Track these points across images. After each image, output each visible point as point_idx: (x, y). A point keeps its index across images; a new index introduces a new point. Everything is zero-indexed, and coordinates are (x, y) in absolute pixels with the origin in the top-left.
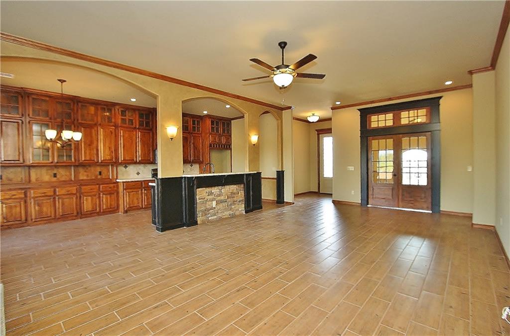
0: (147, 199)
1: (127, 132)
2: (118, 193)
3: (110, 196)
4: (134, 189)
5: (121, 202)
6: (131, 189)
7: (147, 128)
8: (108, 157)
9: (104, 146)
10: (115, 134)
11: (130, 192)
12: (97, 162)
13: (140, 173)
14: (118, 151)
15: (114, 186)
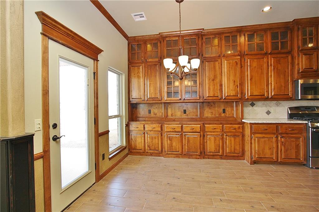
1: (255, 60)
2: (243, 136)
3: (235, 139)
4: (265, 133)
5: (247, 147)
6: (261, 133)
7: (283, 51)
8: (232, 93)
9: (228, 79)
10: (241, 65)
11: (260, 138)
12: (220, 99)
13: (270, 113)
14: (244, 85)
15: (239, 127)
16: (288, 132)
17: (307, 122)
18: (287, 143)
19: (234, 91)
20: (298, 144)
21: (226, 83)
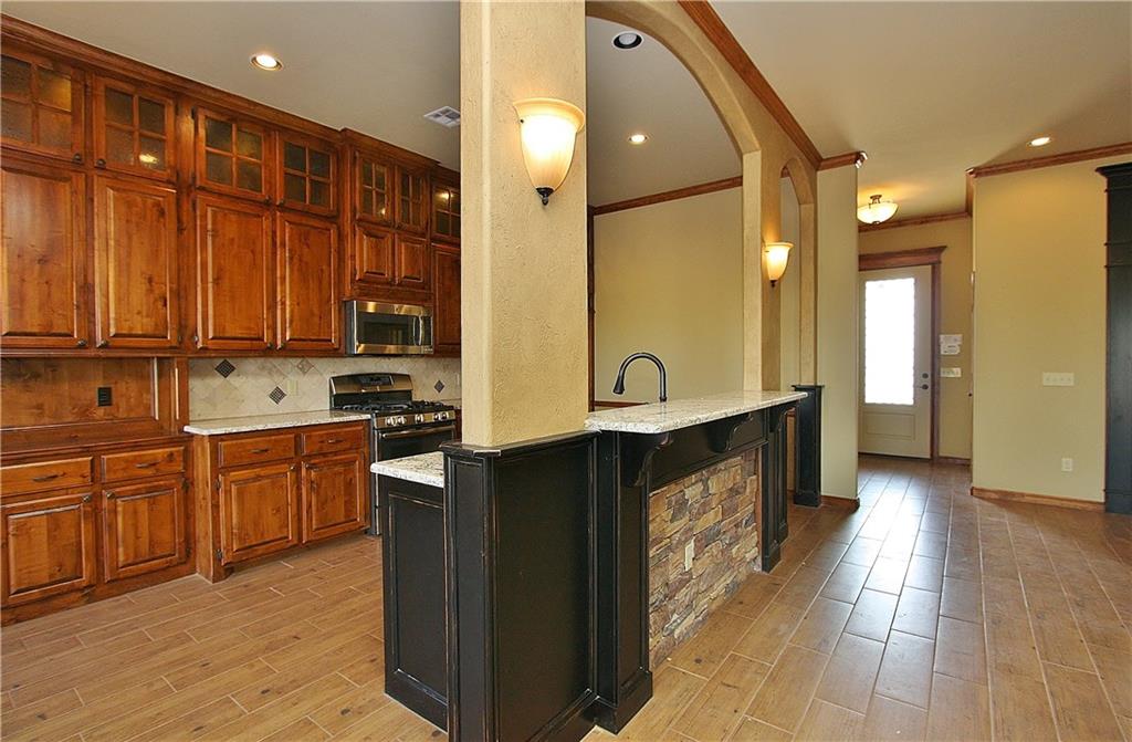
0: (322, 504)
1: (233, 217)
2: (188, 485)
3: (152, 502)
4: (262, 464)
5: (203, 525)
6: (251, 465)
8: (141, 324)
9: (124, 269)
10: (179, 220)
11: (246, 481)
12: (82, 347)
13: (283, 395)
14: (191, 298)
15: (171, 454)
16: (325, 451)
17: (369, 416)
18: (324, 482)
19: (147, 316)
20: (351, 480)
21: (111, 280)
